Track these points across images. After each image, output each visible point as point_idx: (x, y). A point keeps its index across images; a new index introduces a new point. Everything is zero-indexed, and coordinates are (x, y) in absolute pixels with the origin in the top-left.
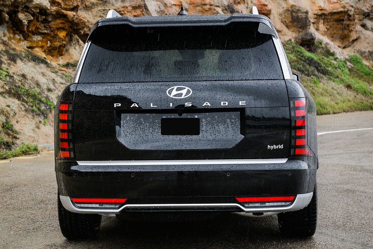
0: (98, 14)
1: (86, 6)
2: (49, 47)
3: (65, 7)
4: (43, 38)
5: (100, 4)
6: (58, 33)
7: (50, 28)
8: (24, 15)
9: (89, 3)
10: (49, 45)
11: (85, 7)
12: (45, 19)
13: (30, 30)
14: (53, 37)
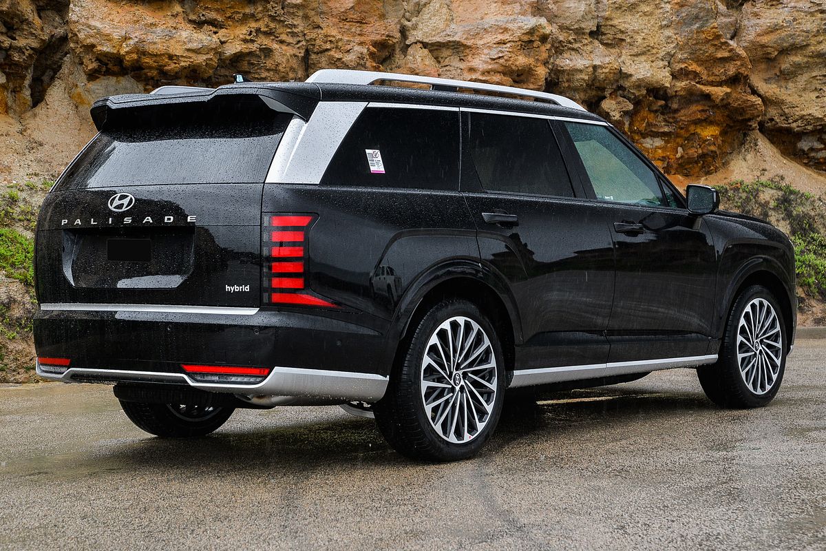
0: (809, 86)
1: (781, 71)
2: (679, 158)
3: (711, 79)
4: (667, 142)
5: (817, 64)
6: (699, 131)
7: (676, 122)
8: (614, 102)
9: (788, 65)
10: (679, 155)
11: (778, 74)
12: (666, 106)
13: (636, 128)
14: (687, 139)
